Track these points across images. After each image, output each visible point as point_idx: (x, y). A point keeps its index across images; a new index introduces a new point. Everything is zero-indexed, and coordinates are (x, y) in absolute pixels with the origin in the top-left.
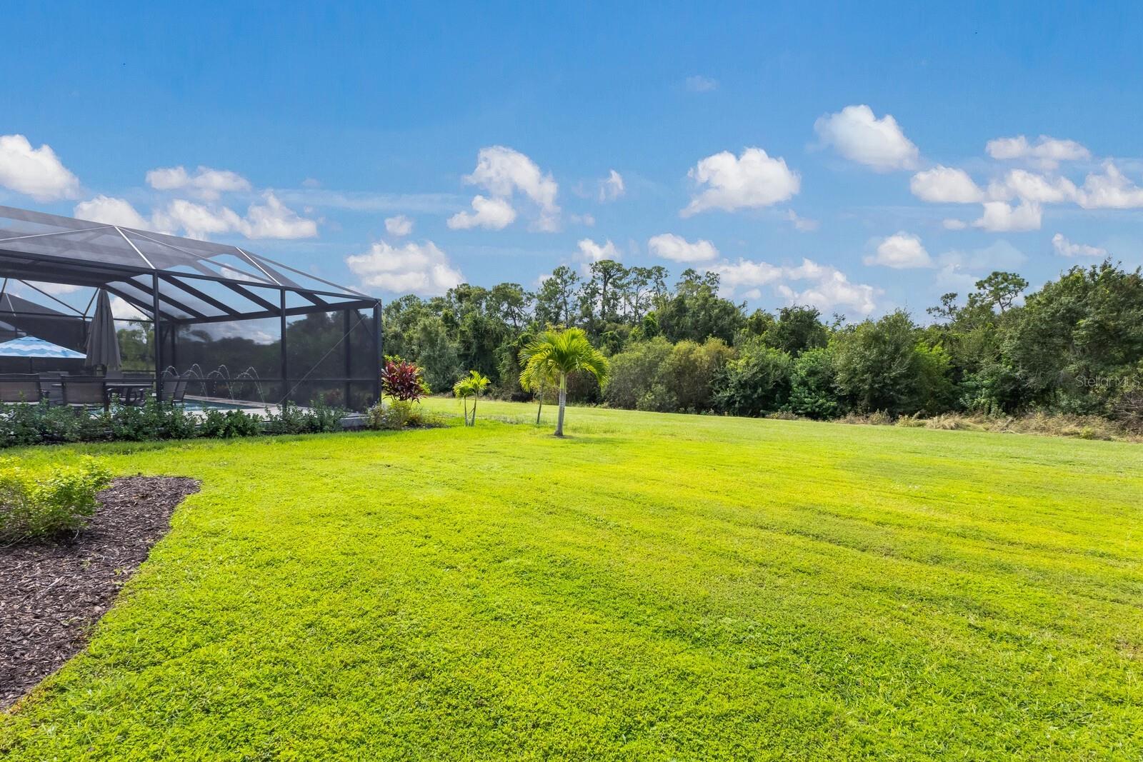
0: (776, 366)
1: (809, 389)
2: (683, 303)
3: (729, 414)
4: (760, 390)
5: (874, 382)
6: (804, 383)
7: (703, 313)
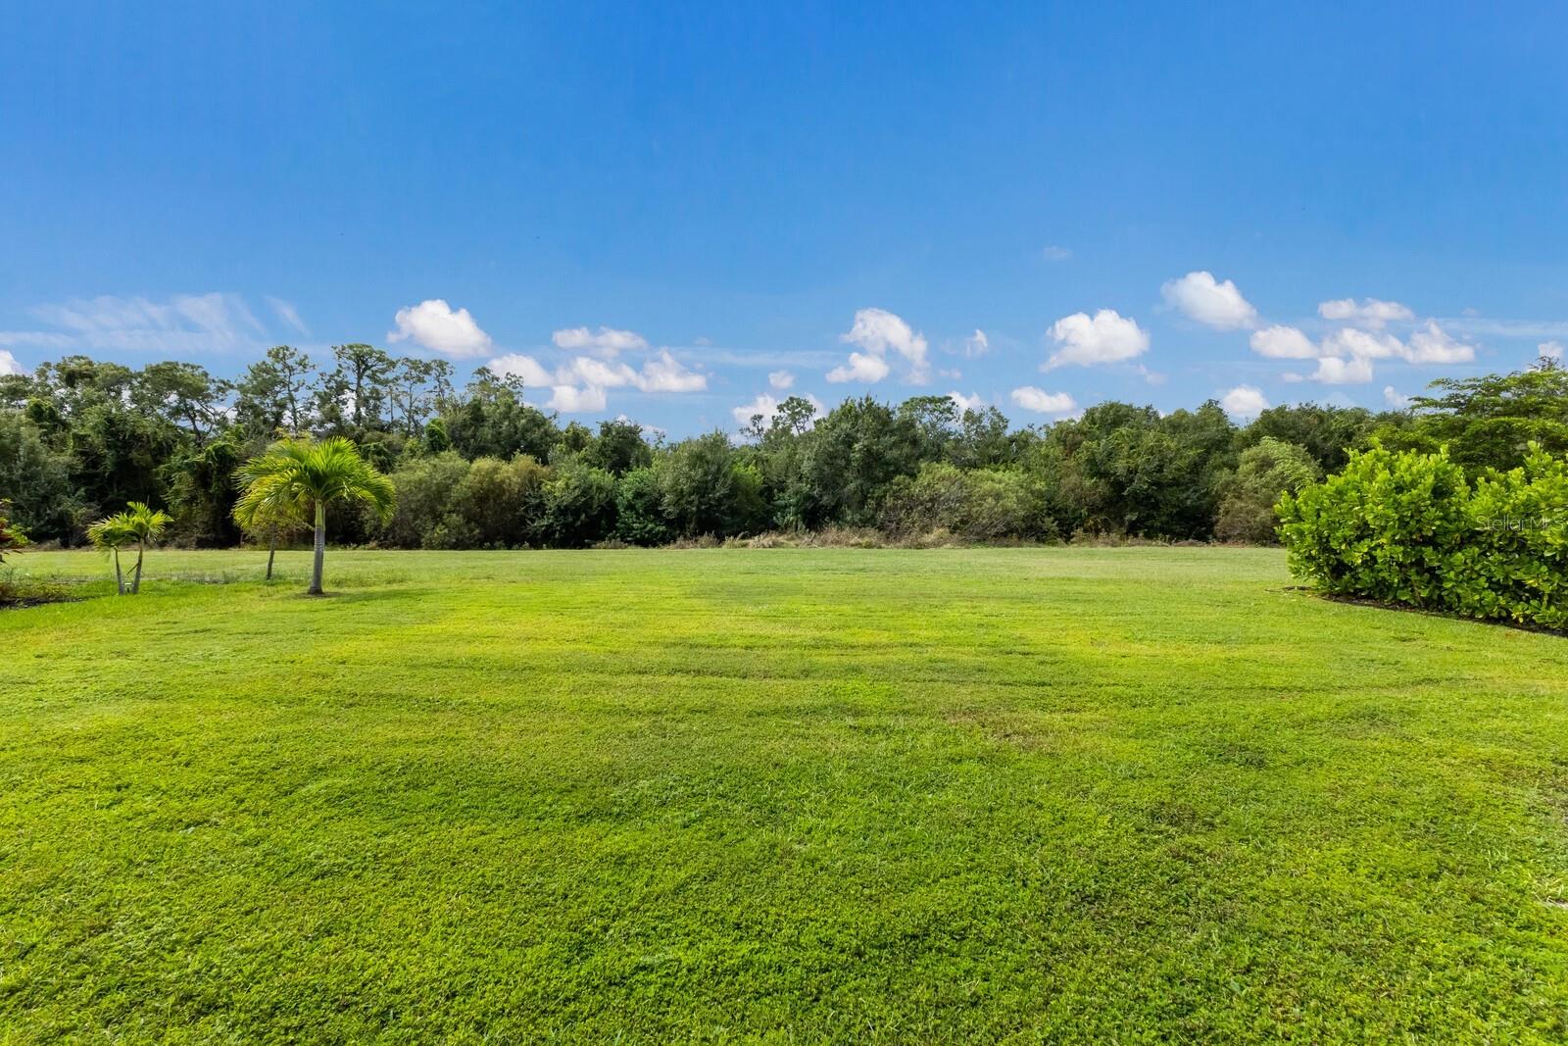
0: (600, 489)
1: (637, 513)
2: (479, 409)
3: (548, 548)
4: (583, 516)
5: (700, 503)
6: (630, 507)
7: (506, 423)
